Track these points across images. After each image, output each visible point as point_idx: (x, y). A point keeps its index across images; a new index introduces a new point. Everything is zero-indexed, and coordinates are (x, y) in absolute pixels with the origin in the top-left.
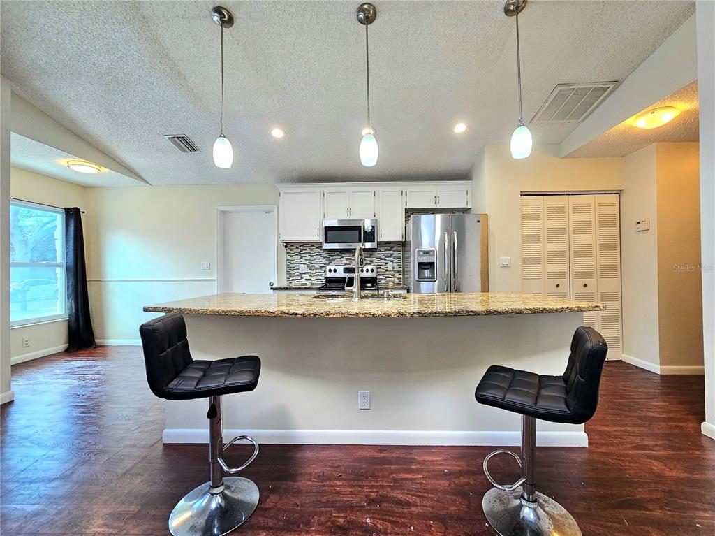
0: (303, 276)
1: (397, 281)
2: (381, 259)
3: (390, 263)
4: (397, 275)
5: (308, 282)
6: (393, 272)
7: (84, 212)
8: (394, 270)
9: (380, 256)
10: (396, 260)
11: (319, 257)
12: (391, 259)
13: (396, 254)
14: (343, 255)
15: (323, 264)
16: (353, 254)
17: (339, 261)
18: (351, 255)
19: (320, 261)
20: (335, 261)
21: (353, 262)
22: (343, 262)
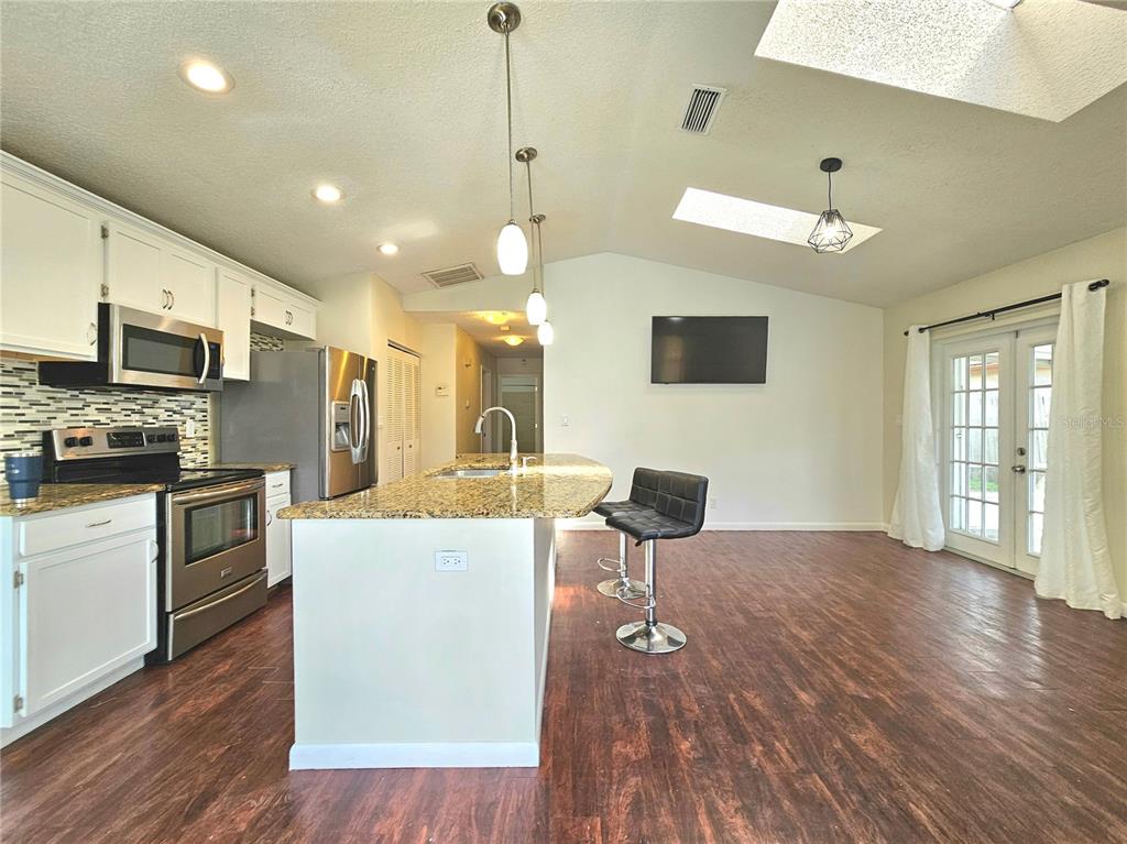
1: (200, 458)
2: (175, 412)
3: (189, 421)
4: (201, 447)
6: (193, 441)
8: (198, 435)
9: (173, 405)
10: (199, 416)
11: (15, 402)
12: (191, 412)
13: (199, 403)
14: (89, 398)
15: (28, 424)
16: (116, 398)
17: (77, 415)
18: (112, 399)
19: (17, 415)
20: (67, 416)
21: (115, 417)
22: (88, 418)
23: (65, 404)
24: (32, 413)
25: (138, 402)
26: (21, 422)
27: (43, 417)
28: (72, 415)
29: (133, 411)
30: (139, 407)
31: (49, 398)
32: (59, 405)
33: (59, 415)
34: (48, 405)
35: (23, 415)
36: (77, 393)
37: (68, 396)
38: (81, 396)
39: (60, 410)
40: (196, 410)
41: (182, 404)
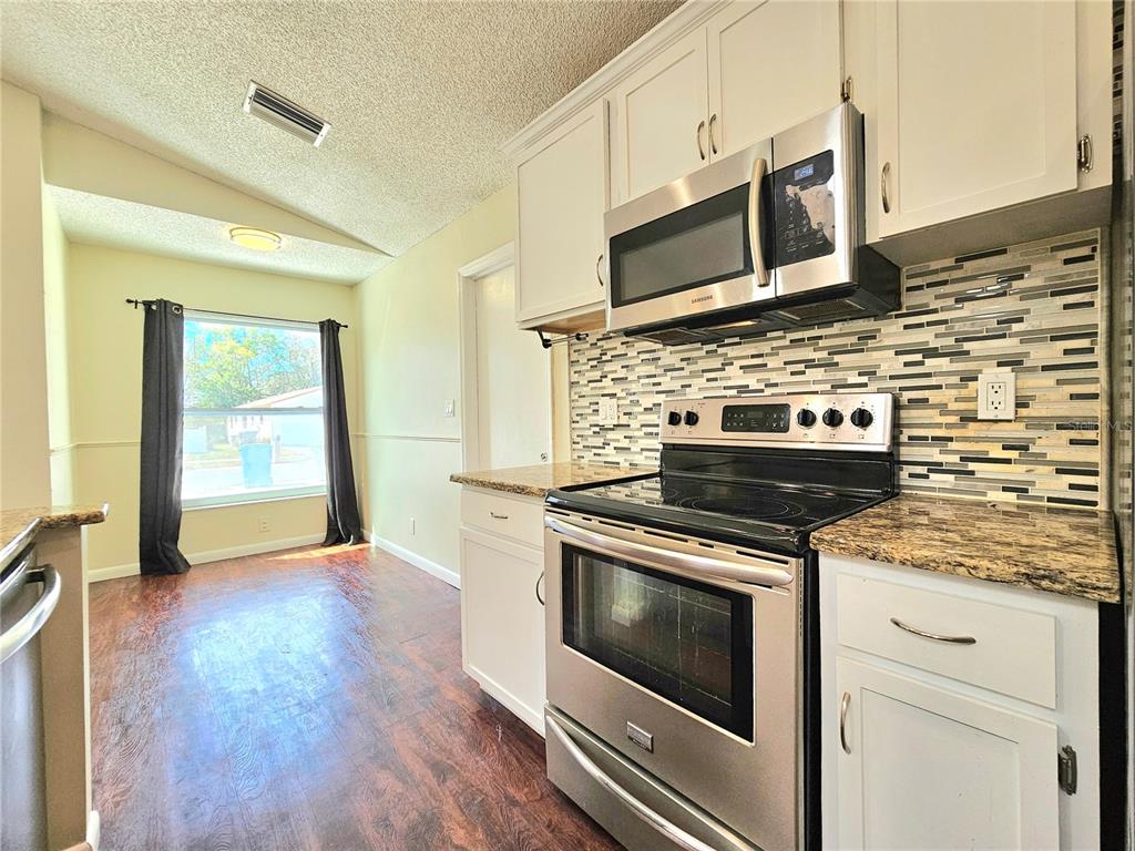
0: (610, 435)
3: (991, 374)
5: (620, 458)
6: (1018, 431)
7: (346, 327)
8: (1032, 411)
9: (927, 337)
12: (1008, 345)
13: (1048, 313)
14: (731, 352)
15: (664, 395)
16: (775, 344)
17: (715, 379)
18: (765, 347)
19: (654, 384)
20: (702, 382)
21: (775, 378)
22: (730, 383)
23: (702, 365)
24: (667, 382)
25: (821, 343)
26: (658, 393)
27: (676, 385)
28: (708, 380)
29: (810, 364)
30: (824, 354)
31: (682, 360)
32: (693, 368)
33: (694, 382)
34: (683, 369)
35: (659, 384)
36: (713, 347)
37: (703, 353)
38: (720, 350)
39: (693, 375)
40: (1029, 337)
41: (958, 327)
